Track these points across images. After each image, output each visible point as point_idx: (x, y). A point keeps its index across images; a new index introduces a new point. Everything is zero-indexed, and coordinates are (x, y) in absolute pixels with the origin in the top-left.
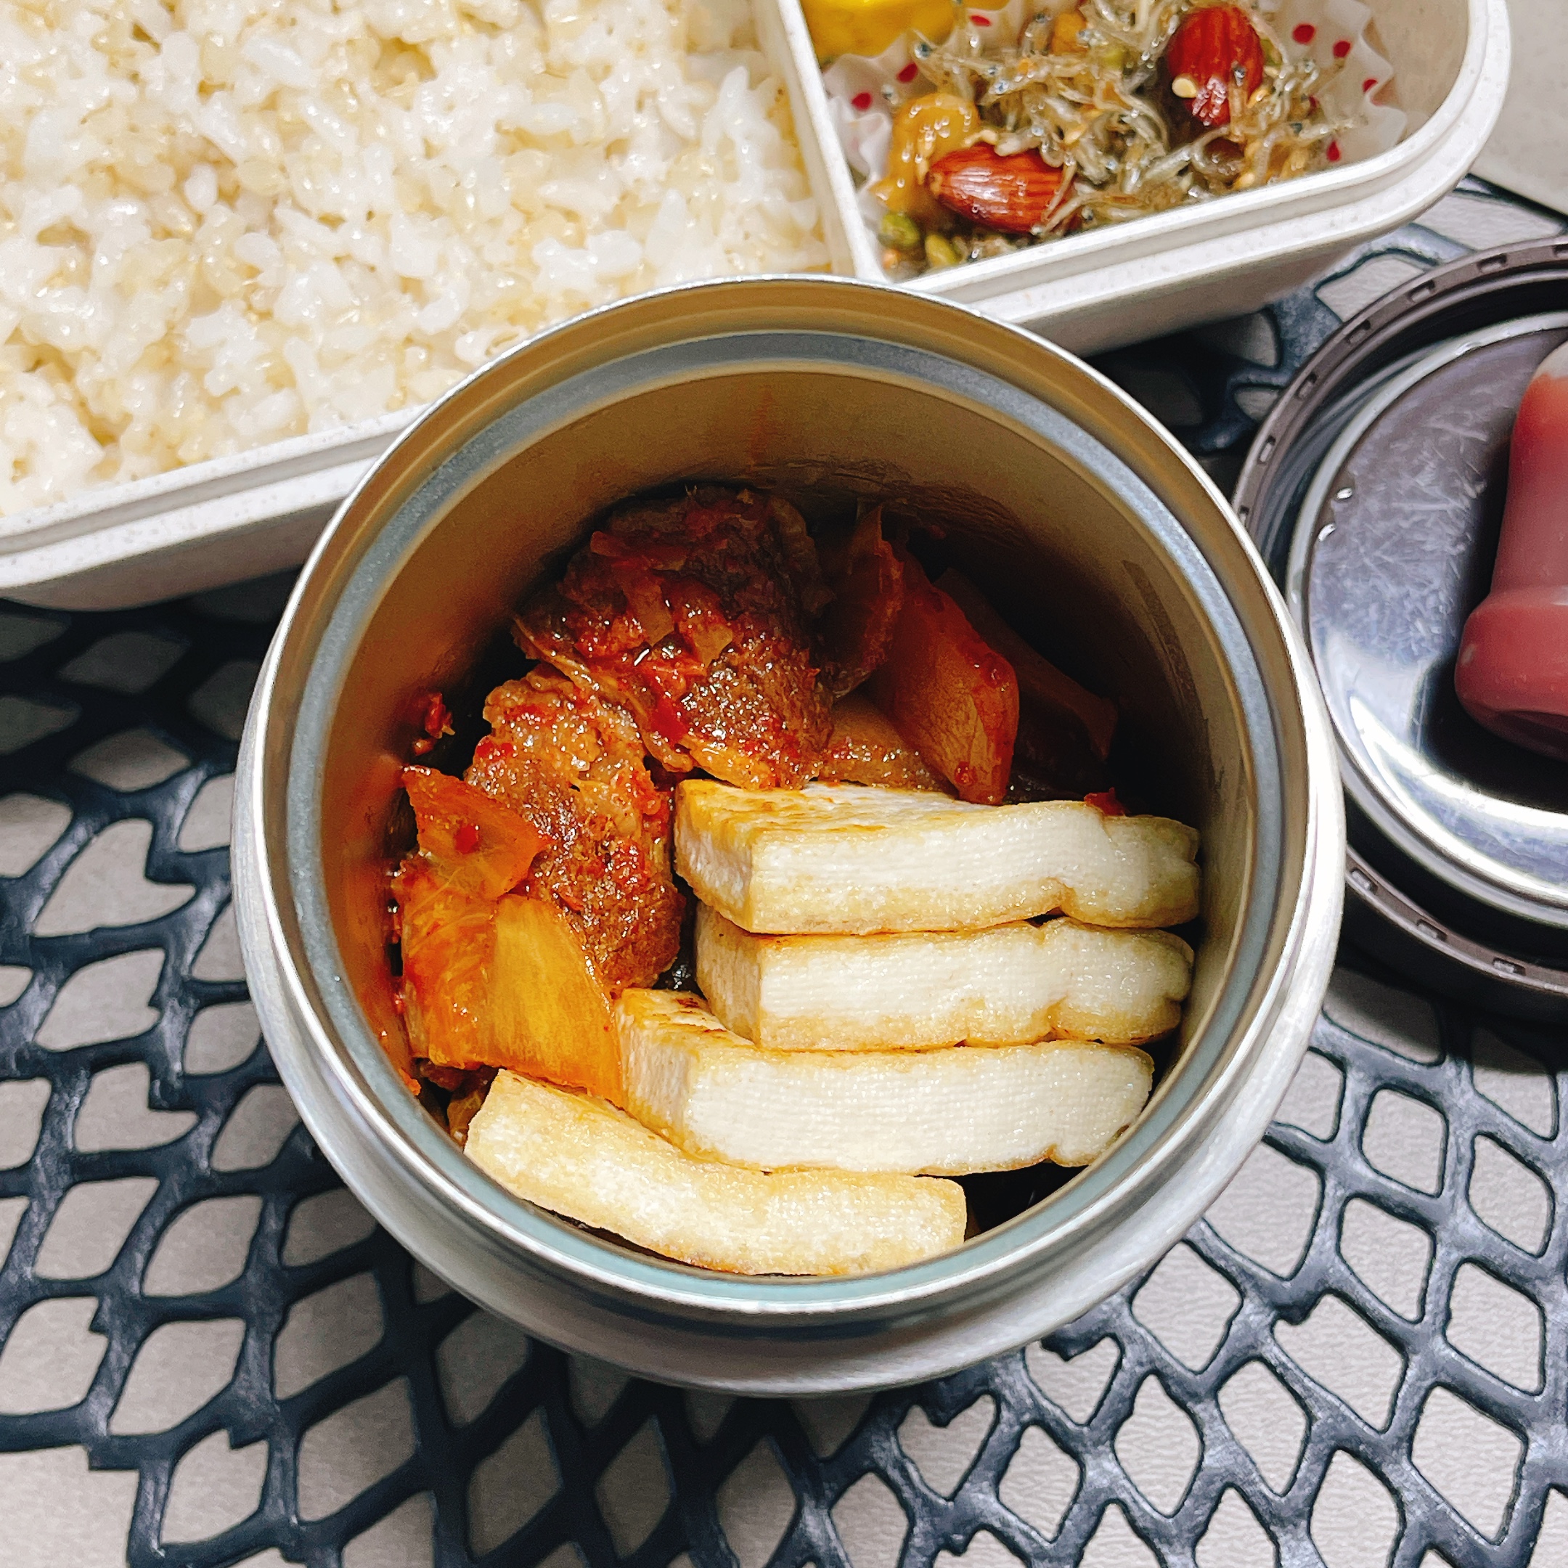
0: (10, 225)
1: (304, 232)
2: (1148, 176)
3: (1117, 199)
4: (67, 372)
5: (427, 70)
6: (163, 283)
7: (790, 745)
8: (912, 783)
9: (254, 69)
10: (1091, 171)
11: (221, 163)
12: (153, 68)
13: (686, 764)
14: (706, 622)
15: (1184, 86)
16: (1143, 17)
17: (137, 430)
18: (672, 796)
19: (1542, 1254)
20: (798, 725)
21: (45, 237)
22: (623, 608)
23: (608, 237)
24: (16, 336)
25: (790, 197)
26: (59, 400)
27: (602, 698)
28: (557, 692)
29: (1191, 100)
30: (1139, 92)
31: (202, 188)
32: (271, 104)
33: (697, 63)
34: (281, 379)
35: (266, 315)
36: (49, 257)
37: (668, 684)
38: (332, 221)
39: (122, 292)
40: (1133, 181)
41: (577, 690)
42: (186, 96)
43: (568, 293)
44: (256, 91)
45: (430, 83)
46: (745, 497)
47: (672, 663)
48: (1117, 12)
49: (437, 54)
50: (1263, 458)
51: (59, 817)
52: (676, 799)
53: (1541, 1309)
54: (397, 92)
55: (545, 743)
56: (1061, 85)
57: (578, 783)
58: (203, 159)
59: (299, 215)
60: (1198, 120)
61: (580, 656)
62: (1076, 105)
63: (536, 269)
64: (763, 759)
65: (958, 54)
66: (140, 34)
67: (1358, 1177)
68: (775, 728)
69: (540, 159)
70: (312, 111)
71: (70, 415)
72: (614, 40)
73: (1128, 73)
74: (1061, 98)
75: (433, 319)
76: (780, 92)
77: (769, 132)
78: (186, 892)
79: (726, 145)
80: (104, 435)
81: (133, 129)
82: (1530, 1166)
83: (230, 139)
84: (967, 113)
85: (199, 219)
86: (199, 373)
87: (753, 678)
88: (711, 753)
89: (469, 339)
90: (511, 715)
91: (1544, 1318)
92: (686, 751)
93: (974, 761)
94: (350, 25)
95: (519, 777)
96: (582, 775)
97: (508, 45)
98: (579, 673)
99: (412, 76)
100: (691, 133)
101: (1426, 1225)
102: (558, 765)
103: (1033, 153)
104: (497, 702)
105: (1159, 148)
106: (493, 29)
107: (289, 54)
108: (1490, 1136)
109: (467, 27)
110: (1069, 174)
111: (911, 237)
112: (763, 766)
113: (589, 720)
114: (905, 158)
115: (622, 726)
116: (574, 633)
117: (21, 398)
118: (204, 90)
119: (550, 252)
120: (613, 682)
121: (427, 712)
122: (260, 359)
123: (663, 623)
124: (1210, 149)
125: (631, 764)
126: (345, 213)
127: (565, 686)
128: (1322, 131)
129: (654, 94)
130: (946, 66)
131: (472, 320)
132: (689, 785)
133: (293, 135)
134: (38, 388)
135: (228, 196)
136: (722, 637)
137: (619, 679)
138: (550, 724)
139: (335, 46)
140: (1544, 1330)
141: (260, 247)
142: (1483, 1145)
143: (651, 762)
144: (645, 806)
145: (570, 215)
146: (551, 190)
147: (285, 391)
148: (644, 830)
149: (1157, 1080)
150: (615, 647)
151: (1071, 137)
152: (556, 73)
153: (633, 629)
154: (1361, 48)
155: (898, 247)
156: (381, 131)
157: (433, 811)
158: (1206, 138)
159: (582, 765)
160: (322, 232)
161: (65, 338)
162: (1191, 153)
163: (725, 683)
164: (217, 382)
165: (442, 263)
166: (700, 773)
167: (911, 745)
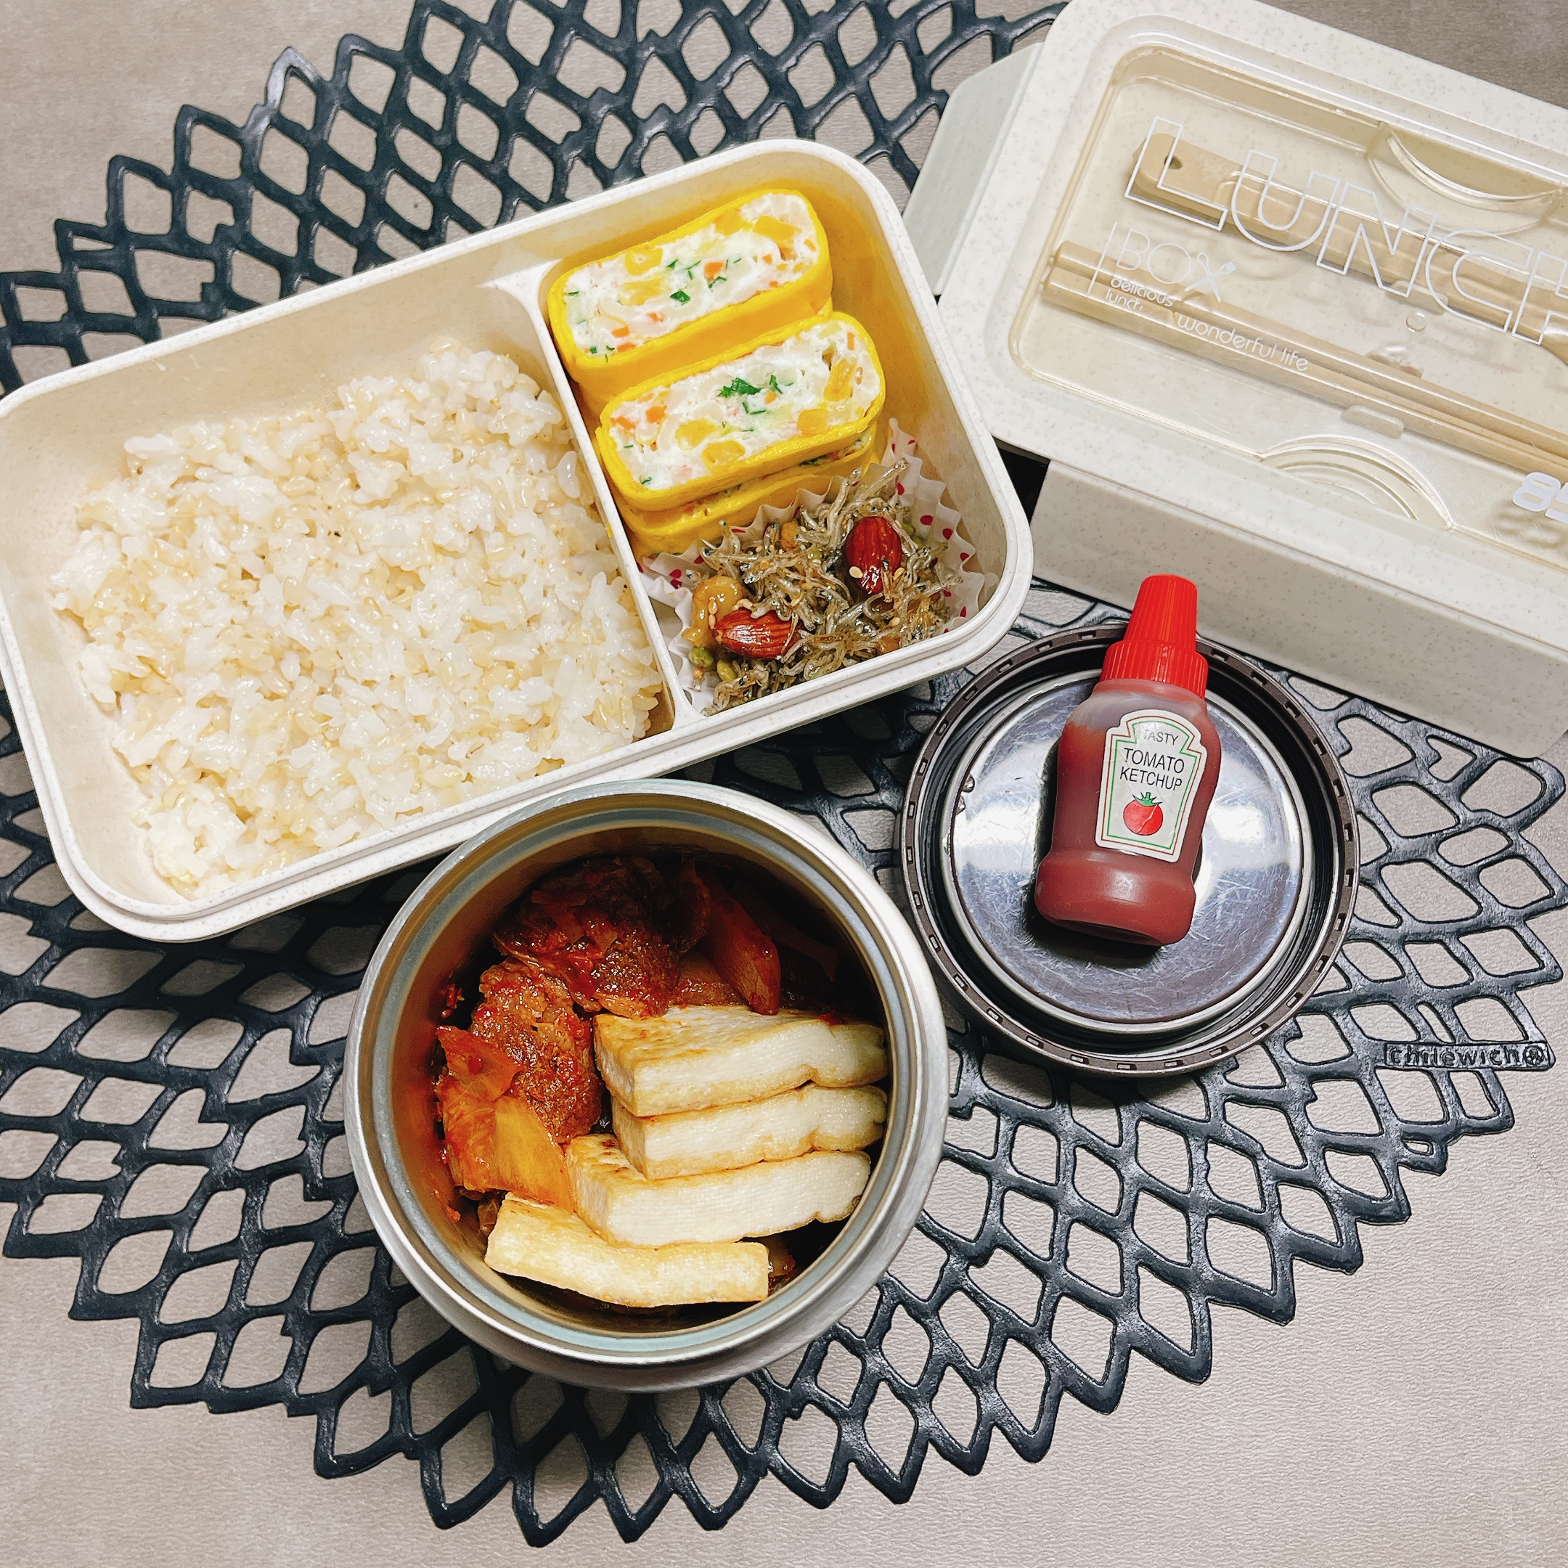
0: (180, 700)
1: (354, 692)
2: (840, 621)
3: (822, 639)
4: (222, 781)
5: (418, 584)
6: (274, 727)
7: (655, 990)
8: (727, 1001)
9: (316, 597)
10: (807, 623)
11: (302, 651)
12: (256, 600)
13: (596, 1007)
14: (602, 930)
15: (855, 572)
16: (831, 524)
17: (264, 817)
18: (591, 1022)
19: (1117, 1213)
20: (661, 979)
21: (202, 704)
22: (553, 926)
23: (531, 682)
24: (188, 763)
25: (636, 646)
26: (218, 799)
27: (546, 974)
28: (522, 973)
29: (860, 580)
30: (831, 569)
31: (291, 667)
32: (328, 614)
33: (577, 563)
34: (348, 781)
35: (335, 743)
36: (204, 716)
37: (583, 965)
38: (369, 683)
39: (250, 734)
40: (831, 627)
41: (531, 972)
42: (277, 615)
43: (509, 717)
44: (317, 610)
45: (420, 593)
46: (617, 861)
47: (583, 953)
48: (816, 520)
49: (423, 575)
50: (921, 771)
51: (236, 1030)
52: (594, 1025)
53: (1119, 1245)
54: (403, 599)
55: (516, 1003)
56: (787, 571)
57: (536, 1025)
58: (290, 648)
59: (351, 682)
60: (866, 591)
61: (532, 953)
62: (795, 582)
63: (492, 704)
64: (640, 1000)
65: (727, 553)
66: (246, 575)
67: (1012, 1177)
68: (647, 982)
69: (489, 637)
70: (353, 621)
71: (224, 807)
72: (525, 561)
73: (824, 559)
74: (787, 578)
75: (432, 740)
76: (625, 587)
77: (620, 612)
78: (317, 1069)
79: (596, 621)
80: (244, 816)
81: (248, 636)
82: (1108, 1163)
83: (304, 637)
84: (735, 588)
85: (292, 685)
86: (300, 781)
87: (631, 956)
88: (610, 1002)
89: (455, 748)
90: (496, 989)
91: (1121, 1251)
92: (596, 1000)
93: (759, 993)
94: (370, 561)
95: (502, 1027)
96: (538, 1020)
97: (465, 566)
98: (533, 963)
99: (409, 588)
100: (577, 609)
101: (1051, 1202)
102: (523, 1017)
103: (772, 613)
104: (487, 982)
105: (845, 605)
106: (455, 555)
107: (335, 587)
108: (1084, 1147)
109: (440, 557)
110: (795, 623)
111: (708, 662)
112: (641, 1004)
113: (539, 988)
114: (702, 616)
115: (559, 989)
116: (527, 942)
117: (195, 800)
118: (288, 609)
119: (499, 693)
120: (552, 966)
121: (447, 996)
122: (334, 773)
123: (577, 931)
124: (873, 605)
125: (567, 1011)
126: (377, 679)
127: (524, 969)
128: (937, 588)
129: (553, 587)
130: (721, 561)
131: (457, 736)
132: (601, 1019)
133: (343, 633)
134: (204, 793)
135: (307, 670)
136: (611, 936)
137: (555, 964)
138: (518, 993)
139: (363, 575)
140: (1122, 1258)
141: (328, 703)
142: (1080, 1151)
143: (577, 1008)
144: (575, 1034)
145: (510, 665)
146: (497, 653)
147: (350, 788)
148: (576, 1046)
149: (873, 1167)
150: (551, 948)
151: (794, 603)
152: (495, 583)
153: (561, 938)
154: (955, 535)
155: (701, 668)
156: (396, 627)
157: (456, 1051)
158: (870, 600)
159: (537, 1015)
160: (364, 693)
161: (219, 766)
162: (862, 608)
163: (615, 960)
164: (311, 787)
165: (436, 703)
166: (605, 1011)
167: (724, 980)
